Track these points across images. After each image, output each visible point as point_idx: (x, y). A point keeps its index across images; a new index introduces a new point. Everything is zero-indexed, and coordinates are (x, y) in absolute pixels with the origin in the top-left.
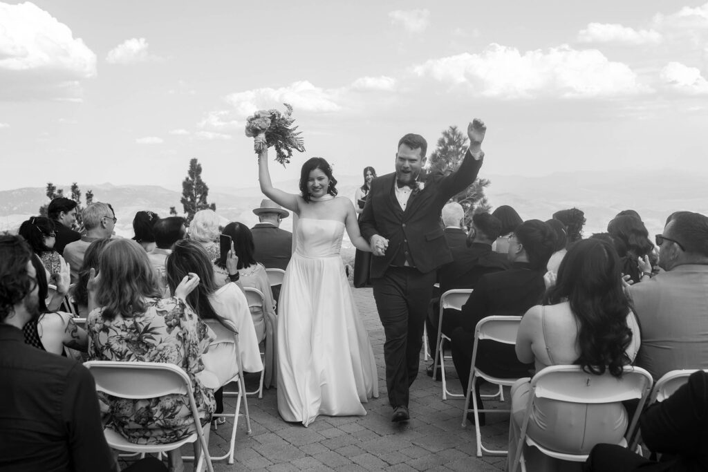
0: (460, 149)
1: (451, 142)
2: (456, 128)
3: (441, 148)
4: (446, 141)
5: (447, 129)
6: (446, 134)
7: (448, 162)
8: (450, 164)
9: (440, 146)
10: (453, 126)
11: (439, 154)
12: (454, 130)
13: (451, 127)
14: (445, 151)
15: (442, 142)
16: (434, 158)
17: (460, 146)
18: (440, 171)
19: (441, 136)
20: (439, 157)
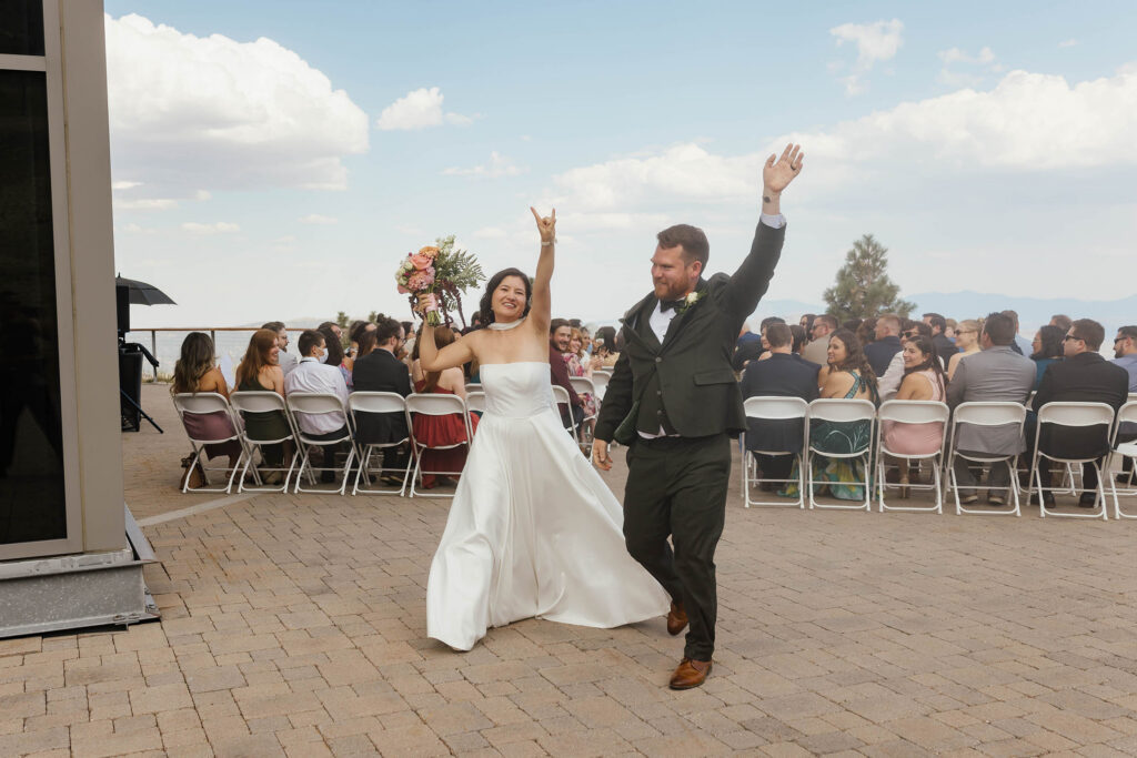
0: (878, 264)
1: (865, 255)
2: (871, 237)
3: (851, 263)
4: (858, 254)
5: (860, 238)
6: (858, 245)
7: (862, 280)
8: (865, 283)
9: (850, 260)
10: (867, 234)
11: (848, 270)
12: (868, 240)
13: (864, 236)
14: (857, 267)
15: (852, 255)
16: (842, 276)
17: (876, 260)
18: (849, 292)
19: (852, 248)
20: (850, 275)
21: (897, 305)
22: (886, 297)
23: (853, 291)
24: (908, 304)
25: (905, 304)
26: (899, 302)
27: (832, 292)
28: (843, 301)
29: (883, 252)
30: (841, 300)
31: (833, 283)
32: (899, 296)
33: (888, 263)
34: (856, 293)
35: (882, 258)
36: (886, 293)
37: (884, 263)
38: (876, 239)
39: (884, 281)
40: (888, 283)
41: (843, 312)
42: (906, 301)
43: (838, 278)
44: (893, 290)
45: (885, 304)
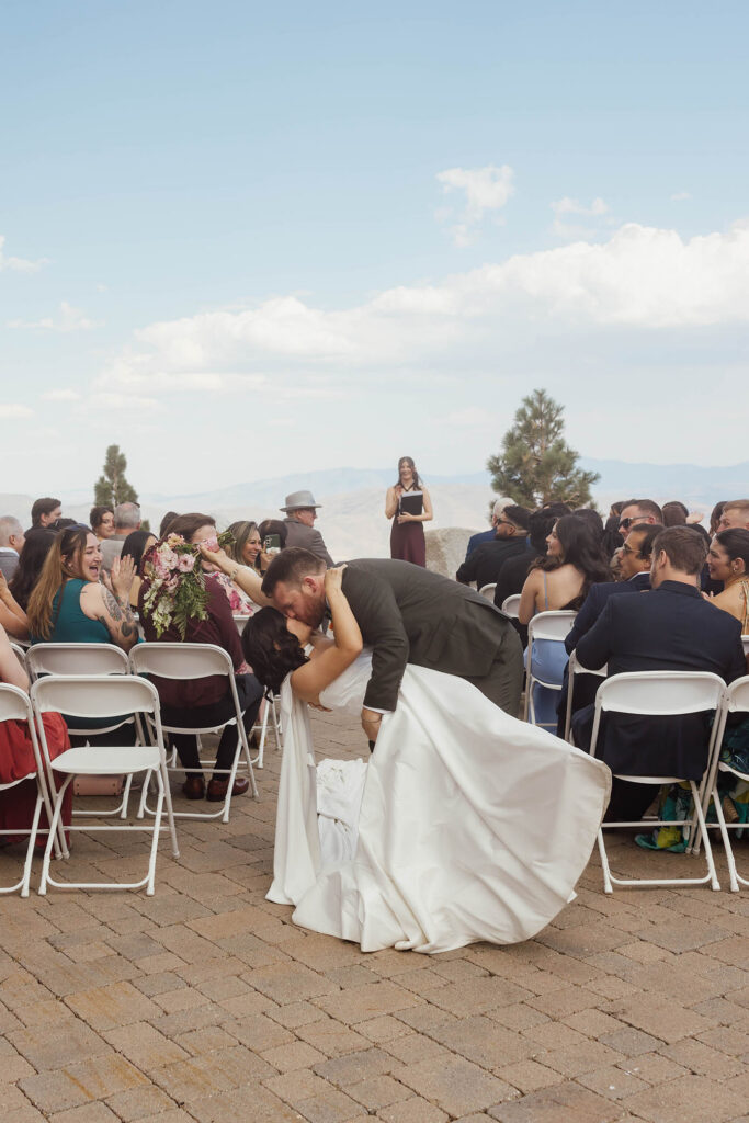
0: (552, 425)
1: (537, 414)
2: (543, 392)
3: (520, 424)
4: (529, 412)
5: (530, 394)
6: (529, 402)
7: (533, 446)
8: (537, 448)
9: (520, 420)
10: (539, 389)
11: (517, 433)
12: (541, 395)
13: (536, 391)
14: (527, 429)
15: (521, 414)
16: (511, 440)
17: (551, 420)
18: (521, 459)
19: (521, 405)
20: (519, 439)
21: (575, 476)
22: (564, 465)
23: (525, 459)
24: (590, 473)
25: (585, 475)
26: (578, 473)
27: (497, 460)
28: (511, 471)
29: (558, 411)
30: (509, 470)
31: (499, 450)
32: (578, 464)
33: (565, 424)
34: (528, 462)
35: (557, 418)
36: (562, 461)
37: (559, 424)
38: (548, 395)
39: (560, 446)
40: (565, 450)
41: (511, 484)
42: (587, 470)
43: (504, 443)
44: (571, 456)
45: (563, 473)
